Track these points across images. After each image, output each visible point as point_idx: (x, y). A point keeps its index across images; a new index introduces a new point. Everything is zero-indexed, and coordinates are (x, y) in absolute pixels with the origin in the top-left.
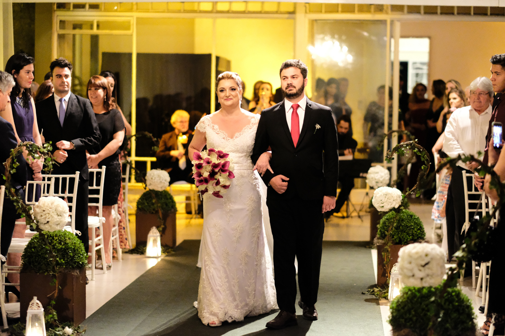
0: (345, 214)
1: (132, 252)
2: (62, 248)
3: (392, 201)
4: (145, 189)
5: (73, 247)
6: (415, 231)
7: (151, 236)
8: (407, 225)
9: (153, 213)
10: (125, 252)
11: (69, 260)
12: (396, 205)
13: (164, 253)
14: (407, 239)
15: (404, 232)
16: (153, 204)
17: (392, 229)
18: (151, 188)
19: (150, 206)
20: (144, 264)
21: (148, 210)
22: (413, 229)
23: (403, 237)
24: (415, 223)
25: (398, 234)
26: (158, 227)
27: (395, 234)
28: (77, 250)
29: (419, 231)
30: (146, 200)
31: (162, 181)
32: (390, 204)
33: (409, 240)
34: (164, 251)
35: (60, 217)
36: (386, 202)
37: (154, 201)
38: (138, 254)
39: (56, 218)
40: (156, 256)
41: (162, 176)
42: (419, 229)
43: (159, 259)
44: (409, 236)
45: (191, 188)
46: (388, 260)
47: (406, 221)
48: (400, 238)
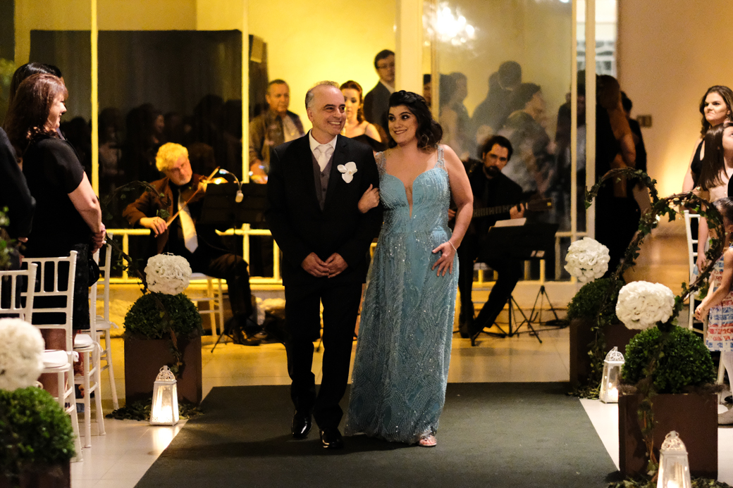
0: (506, 329)
1: (120, 415)
2: (26, 423)
3: (655, 308)
4: (144, 291)
5: (49, 420)
6: (697, 367)
7: (159, 384)
8: (681, 356)
9: (157, 338)
10: (108, 416)
11: (42, 446)
12: (663, 316)
13: (183, 415)
14: (683, 382)
15: (677, 369)
16: (159, 320)
17: (656, 363)
18: (155, 289)
19: (151, 325)
20: (148, 438)
21: (147, 333)
22: (693, 362)
23: (673, 378)
24: (696, 351)
25: (665, 372)
26: (170, 366)
27: (658, 372)
28: (58, 425)
29: (704, 367)
30: (145, 314)
31: (178, 277)
32: (652, 315)
33: (685, 384)
34: (183, 413)
35: (27, 361)
36: (645, 311)
37: (162, 315)
38: (132, 418)
39: (20, 364)
40: (169, 421)
41: (177, 266)
42: (703, 363)
43: (177, 430)
44: (686, 377)
45: (210, 284)
46: (649, 425)
47: (678, 347)
48: (667, 381)
